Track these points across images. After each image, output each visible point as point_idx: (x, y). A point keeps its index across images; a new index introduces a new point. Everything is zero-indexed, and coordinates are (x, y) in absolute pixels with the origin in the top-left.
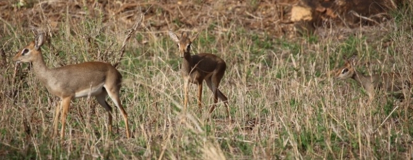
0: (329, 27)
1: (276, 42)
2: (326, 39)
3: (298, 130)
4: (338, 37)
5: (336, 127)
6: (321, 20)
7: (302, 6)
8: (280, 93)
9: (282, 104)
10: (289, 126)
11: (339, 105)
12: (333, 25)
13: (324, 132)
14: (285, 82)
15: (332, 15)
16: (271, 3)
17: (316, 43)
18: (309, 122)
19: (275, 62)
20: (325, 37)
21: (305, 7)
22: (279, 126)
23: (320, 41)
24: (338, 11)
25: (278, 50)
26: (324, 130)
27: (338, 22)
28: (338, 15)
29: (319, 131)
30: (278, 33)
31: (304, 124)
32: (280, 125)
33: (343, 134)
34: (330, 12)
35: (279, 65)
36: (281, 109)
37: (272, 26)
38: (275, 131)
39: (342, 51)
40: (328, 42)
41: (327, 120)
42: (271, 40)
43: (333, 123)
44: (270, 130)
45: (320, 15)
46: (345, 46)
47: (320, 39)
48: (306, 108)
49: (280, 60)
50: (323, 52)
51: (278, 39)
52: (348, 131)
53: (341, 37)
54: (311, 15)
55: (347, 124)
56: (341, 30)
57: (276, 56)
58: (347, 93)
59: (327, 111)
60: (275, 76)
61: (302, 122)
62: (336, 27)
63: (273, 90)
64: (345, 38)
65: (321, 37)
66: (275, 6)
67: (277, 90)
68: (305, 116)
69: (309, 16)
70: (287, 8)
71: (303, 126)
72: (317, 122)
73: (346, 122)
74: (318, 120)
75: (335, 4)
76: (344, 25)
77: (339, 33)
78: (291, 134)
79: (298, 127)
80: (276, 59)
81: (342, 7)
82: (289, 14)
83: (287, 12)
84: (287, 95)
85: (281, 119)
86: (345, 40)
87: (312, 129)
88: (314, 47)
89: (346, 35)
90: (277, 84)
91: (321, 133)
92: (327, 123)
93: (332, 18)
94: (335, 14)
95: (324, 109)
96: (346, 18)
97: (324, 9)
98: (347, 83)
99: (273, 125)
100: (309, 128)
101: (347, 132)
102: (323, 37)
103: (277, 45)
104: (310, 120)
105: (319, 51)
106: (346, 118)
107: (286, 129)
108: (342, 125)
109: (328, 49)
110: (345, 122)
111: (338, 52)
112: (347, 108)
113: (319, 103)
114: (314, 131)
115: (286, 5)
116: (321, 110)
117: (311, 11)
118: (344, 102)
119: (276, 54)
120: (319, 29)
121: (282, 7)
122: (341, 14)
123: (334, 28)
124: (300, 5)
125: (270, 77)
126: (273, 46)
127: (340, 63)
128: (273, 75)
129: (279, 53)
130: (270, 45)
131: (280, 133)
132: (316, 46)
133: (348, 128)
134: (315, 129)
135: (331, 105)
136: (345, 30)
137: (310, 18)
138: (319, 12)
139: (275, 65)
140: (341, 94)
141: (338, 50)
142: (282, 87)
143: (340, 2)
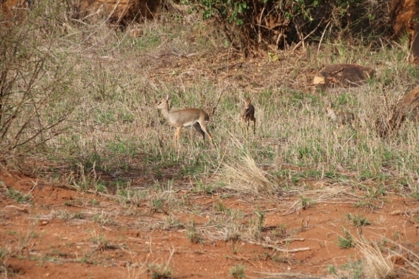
0: (333, 87)
6: (330, 84)
7: (319, 76)
12: (336, 86)
15: (336, 81)
16: (304, 74)
20: (331, 93)
21: (321, 77)
23: (328, 95)
24: (339, 79)
27: (338, 84)
28: (338, 81)
30: (307, 90)
34: (334, 79)
37: (303, 86)
42: (303, 94)
45: (329, 81)
46: (341, 98)
51: (306, 94)
56: (340, 89)
62: (337, 88)
65: (329, 93)
66: (306, 76)
69: (323, 81)
70: (312, 77)
75: (337, 75)
76: (341, 87)
77: (339, 91)
81: (341, 77)
82: (313, 80)
86: (341, 94)
89: (342, 92)
93: (335, 83)
96: (343, 83)
97: (331, 78)
103: (305, 97)
117: (324, 79)
120: (328, 88)
121: (309, 76)
122: (340, 81)
124: (318, 76)
130: (302, 97)
136: (342, 89)
137: (324, 83)
138: (328, 79)
143: (340, 74)
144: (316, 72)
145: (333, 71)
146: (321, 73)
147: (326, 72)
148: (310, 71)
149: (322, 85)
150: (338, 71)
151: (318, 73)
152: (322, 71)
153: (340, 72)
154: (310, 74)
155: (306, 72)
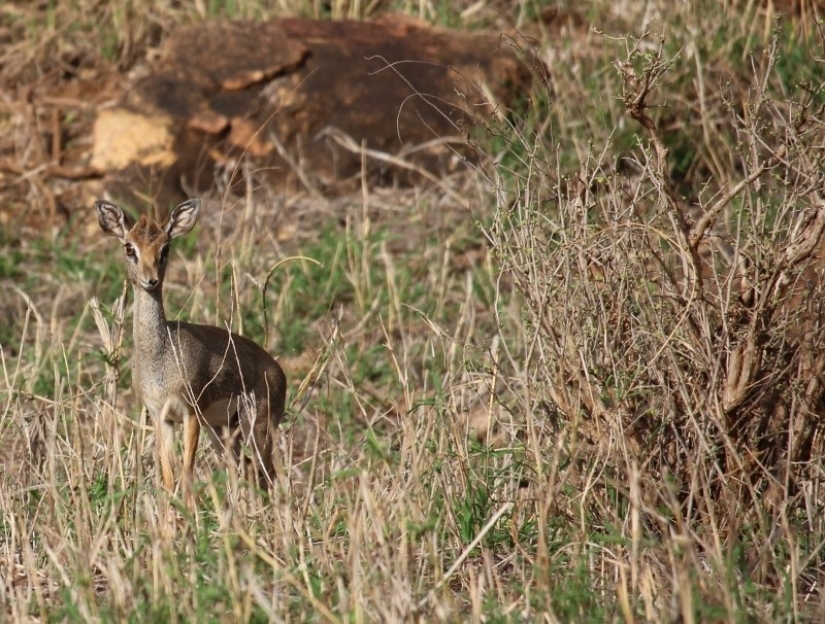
0: (240, 192)
1: (34, 252)
2: (231, 239)
3: (120, 598)
4: (276, 231)
5: (268, 589)
6: (211, 163)
7: (133, 110)
8: (51, 454)
9: (56, 496)
10: (85, 584)
11: (283, 501)
12: (255, 183)
13: (220, 607)
14: (67, 411)
15: (253, 145)
16: (15, 98)
17: (191, 257)
18: (163, 568)
19: (31, 331)
20: (227, 231)
21: (147, 115)
22: (44, 584)
23: (205, 248)
24: (275, 127)
25: (42, 282)
26: (223, 597)
27: (276, 171)
28: (274, 143)
29: (202, 604)
30: (43, 215)
31: (143, 573)
32: (50, 581)
33: (298, 615)
34: (244, 134)
35: (46, 344)
36: (54, 518)
37: (16, 187)
38: (30, 605)
39: (292, 286)
40: (238, 254)
41: (232, 561)
42: (16, 243)
43: (257, 571)
44: (8, 601)
45: (205, 146)
46: (305, 269)
47: (207, 239)
48: (151, 512)
49: (47, 321)
50: (218, 291)
51: (40, 241)
52: (315, 603)
53: (290, 230)
54: (169, 146)
55: (313, 576)
56: (290, 202)
57: (32, 306)
58: (310, 453)
59: (231, 525)
60: (29, 389)
61: (136, 565)
62: (270, 194)
63: (22, 441)
64: (305, 235)
65: (212, 230)
66: (29, 108)
67: (36, 443)
68: (148, 547)
69: (163, 148)
70: (76, 120)
71: (140, 582)
72: (194, 566)
73: (310, 565)
74: (199, 560)
75: (264, 100)
76: (298, 185)
77: (281, 216)
78: (91, 614)
79: (120, 588)
80: (33, 319)
81: (291, 113)
82: (84, 140)
83: (77, 135)
84: (75, 461)
85: (54, 557)
86: (303, 242)
87: (176, 596)
88: (183, 272)
89: (308, 224)
90: (37, 419)
91: (209, 609)
92: (232, 571)
93: (253, 159)
94: (263, 139)
95: (222, 517)
96: (308, 156)
97: (222, 122)
98: (312, 412)
99: (20, 581)
100: (162, 591)
101: (310, 605)
102: (218, 232)
103: (36, 266)
104: (165, 559)
105: (203, 287)
106: (307, 553)
107: (74, 595)
108: (290, 578)
109: (236, 281)
110: (303, 566)
111: (278, 291)
112: (313, 510)
113: (201, 492)
114: (184, 603)
115: (71, 108)
116: (209, 522)
117: (171, 130)
118: (300, 487)
119: (34, 298)
121: (55, 113)
122: (289, 141)
123: (259, 195)
124: (125, 105)
125: (10, 391)
126: (22, 267)
127: (283, 334)
128: (22, 382)
129: (44, 294)
130: (9, 263)
131: (47, 611)
132: (189, 266)
133: (316, 589)
134: (186, 596)
135: (248, 503)
136: (305, 202)
137: (167, 158)
138: (200, 132)
139: (31, 342)
140: (288, 458)
141: (275, 282)
142: (58, 430)
143: (282, 92)
144: (103, 76)
145: (232, 72)
146: (140, 83)
147: (181, 76)
148: (62, 73)
149: (153, 172)
150: (270, 71)
151: (118, 87)
152: (152, 75)
153: (284, 80)
154: (61, 92)
155: (33, 79)
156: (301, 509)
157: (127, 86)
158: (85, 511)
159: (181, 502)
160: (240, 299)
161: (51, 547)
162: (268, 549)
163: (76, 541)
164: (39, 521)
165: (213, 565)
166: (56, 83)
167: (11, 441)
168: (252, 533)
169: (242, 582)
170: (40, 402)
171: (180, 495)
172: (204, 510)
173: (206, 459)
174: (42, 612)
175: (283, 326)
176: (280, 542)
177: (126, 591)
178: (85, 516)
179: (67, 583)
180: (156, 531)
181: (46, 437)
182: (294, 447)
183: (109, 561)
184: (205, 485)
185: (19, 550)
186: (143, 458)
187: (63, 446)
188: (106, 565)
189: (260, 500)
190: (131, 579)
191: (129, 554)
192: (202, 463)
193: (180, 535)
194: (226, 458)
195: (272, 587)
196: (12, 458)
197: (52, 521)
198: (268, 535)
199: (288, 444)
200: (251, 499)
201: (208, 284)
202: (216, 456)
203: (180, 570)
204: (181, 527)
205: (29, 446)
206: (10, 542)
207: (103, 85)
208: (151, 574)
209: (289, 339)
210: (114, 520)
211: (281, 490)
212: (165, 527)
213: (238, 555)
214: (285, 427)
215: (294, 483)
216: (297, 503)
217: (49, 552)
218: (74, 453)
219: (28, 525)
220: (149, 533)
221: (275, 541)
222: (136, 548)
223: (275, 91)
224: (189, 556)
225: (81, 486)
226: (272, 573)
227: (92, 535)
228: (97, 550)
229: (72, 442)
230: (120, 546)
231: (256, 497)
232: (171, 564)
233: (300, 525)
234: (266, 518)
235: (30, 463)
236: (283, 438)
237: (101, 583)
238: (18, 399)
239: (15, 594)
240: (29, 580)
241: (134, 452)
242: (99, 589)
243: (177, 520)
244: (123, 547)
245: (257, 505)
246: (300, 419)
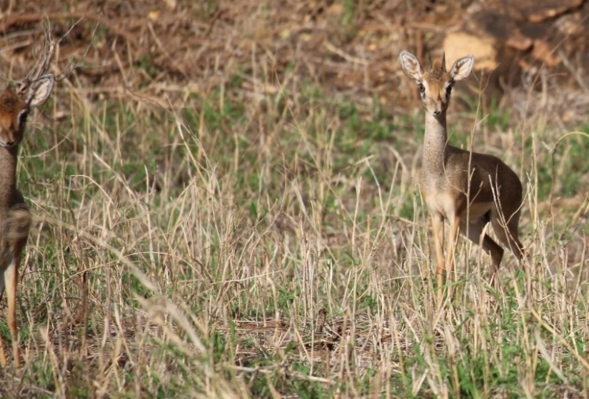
0: (538, 89)
1: (402, 124)
2: (532, 119)
3: (452, 352)
4: (561, 114)
5: (549, 348)
6: (520, 70)
7: (470, 33)
8: (410, 256)
9: (412, 284)
10: (429, 342)
11: (560, 291)
12: (549, 83)
13: (517, 359)
14: (421, 229)
15: (548, 59)
16: (393, 22)
17: (505, 129)
18: (481, 333)
19: (399, 175)
20: (529, 114)
21: (479, 37)
22: (402, 341)
23: (514, 125)
24: (563, 47)
25: (407, 144)
26: (519, 353)
27: (562, 76)
28: (562, 58)
29: (505, 357)
30: (409, 100)
31: (467, 337)
32: (406, 339)
33: (568, 366)
34: (541, 50)
35: (409, 184)
36: (410, 298)
37: (392, 82)
38: (392, 354)
39: (571, 151)
40: (536, 129)
41: (526, 329)
42: (390, 118)
43: (542, 337)
44: (378, 351)
45: (517, 59)
46: (580, 140)
47: (516, 119)
48: (473, 296)
49: (409, 169)
50: (523, 153)
51: (406, 117)
52: (579, 358)
53: (570, 115)
54: (493, 57)
55: (578, 341)
56: (571, 97)
57: (400, 160)
58: (579, 261)
59: (526, 306)
60: (396, 213)
61: (463, 330)
62: (558, 91)
63: (391, 248)
64: (580, 118)
65: (519, 114)
66: (402, 30)
67: (400, 249)
68: (471, 319)
69: (488, 58)
70: (433, 38)
71: (465, 341)
72: (501, 332)
73: (577, 334)
74: (504, 328)
75: (556, 29)
76: (576, 86)
77: (565, 106)
78: (433, 361)
79: (452, 345)
80: (400, 168)
81: (574, 38)
82: (438, 52)
83: (433, 48)
84: (425, 262)
85: (409, 323)
86: (579, 123)
87: (489, 351)
88: (499, 140)
89: (583, 111)
90: (401, 234)
91: (509, 360)
92: (526, 336)
93: (547, 67)
94: (555, 55)
95: (520, 301)
96: (584, 66)
97: (527, 43)
98: (581, 234)
99: (386, 339)
100: (479, 347)
101: (576, 360)
102: (523, 115)
103: (404, 132)
104: (482, 327)
105: (512, 150)
106: (574, 326)
107: (422, 348)
108: (564, 341)
109: (534, 147)
110: (572, 335)
111: (561, 154)
112: (580, 298)
113: (507, 284)
114: (494, 355)
115: (429, 30)
116: (512, 304)
117: (494, 47)
118: (572, 282)
119: (401, 154)
120: (514, 94)
121: (418, 34)
122: (572, 56)
123: (551, 92)
124: (465, 30)
125: (384, 215)
126: (394, 134)
127: (564, 182)
128: (391, 209)
129: (408, 152)
130: (386, 131)
131: (404, 359)
132: (503, 136)
133: (580, 350)
134: (495, 352)
135: (537, 292)
136: (581, 97)
137: (491, 65)
138: (514, 49)
139: (398, 182)
140: (565, 263)
141: (560, 149)
142: (415, 241)
143: (568, 24)
144: (451, 10)
145: (536, 10)
146: (475, 16)
147: (502, 12)
148: (423, 7)
149: (482, 74)
150: (561, 10)
151: (460, 18)
152: (483, 11)
153: (569, 16)
154: (423, 20)
155: (405, 10)
156: (572, 297)
157: (466, 17)
158: (430, 294)
159: (494, 290)
160: (536, 159)
161: (408, 317)
162: (550, 322)
163: (424, 314)
164: (400, 300)
165: (514, 332)
166: (419, 14)
167: (383, 247)
168: (540, 312)
169: (532, 344)
170: (403, 222)
171: (493, 285)
172: (509, 295)
173: (511, 263)
174: (400, 359)
175: (564, 177)
176: (558, 318)
177: (456, 347)
178: (431, 298)
179: (418, 341)
180: (477, 308)
181: (406, 245)
182: (569, 256)
183: (445, 327)
184: (510, 280)
185: (387, 318)
186: (469, 261)
187: (417, 251)
188: (443, 330)
189: (545, 290)
190: (459, 339)
191: (459, 323)
192: (508, 265)
193: (493, 311)
194: (524, 262)
195: (551, 347)
196: (384, 258)
197: (408, 300)
198: (550, 313)
199: (565, 254)
200: (540, 289)
201: (516, 148)
202: (517, 261)
203: (492, 334)
204: (493, 306)
205: (395, 251)
206: (381, 313)
207: (450, 17)
208: (473, 337)
209: (568, 185)
210: (450, 300)
211: (559, 283)
212: (483, 306)
213: (530, 326)
214: (563, 244)
215: (568, 280)
216: (570, 292)
217: (406, 320)
218: (424, 256)
219: (393, 302)
220: (472, 310)
221: (554, 318)
222: (463, 319)
223: (563, 24)
224: (498, 326)
225: (428, 277)
226: (552, 338)
227: (434, 310)
228: (438, 320)
229: (423, 249)
230: (453, 317)
231: (543, 288)
232: (486, 330)
233: (571, 307)
234: (549, 302)
235: (395, 262)
236: (562, 251)
237: (439, 341)
238: (389, 220)
239: (383, 347)
240: (392, 338)
241: (464, 256)
242: (438, 346)
243: (490, 302)
244: (455, 318)
245: (543, 294)
246: (573, 238)
